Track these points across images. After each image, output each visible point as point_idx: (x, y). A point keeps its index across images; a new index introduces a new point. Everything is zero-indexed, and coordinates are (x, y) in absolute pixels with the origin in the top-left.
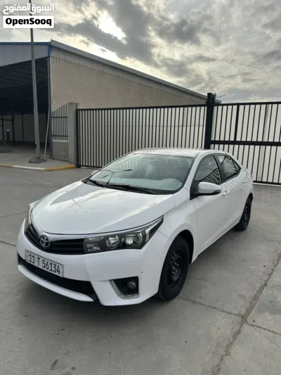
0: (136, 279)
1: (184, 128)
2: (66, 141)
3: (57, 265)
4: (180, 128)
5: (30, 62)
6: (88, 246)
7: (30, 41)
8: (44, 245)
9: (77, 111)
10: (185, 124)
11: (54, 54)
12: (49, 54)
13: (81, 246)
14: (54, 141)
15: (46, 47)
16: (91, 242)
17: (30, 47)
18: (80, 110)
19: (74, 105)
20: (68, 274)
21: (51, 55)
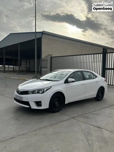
0: (40, 102)
1: (94, 63)
2: (47, 70)
3: (22, 98)
4: (92, 63)
5: (35, 39)
6: (30, 93)
7: (35, 31)
8: (19, 93)
9: (51, 57)
10: (94, 61)
11: (44, 36)
12: (42, 36)
13: (27, 93)
14: (42, 69)
15: (41, 33)
16: (30, 92)
17: (35, 34)
18: (52, 57)
19: (50, 55)
20: (24, 100)
21: (43, 36)
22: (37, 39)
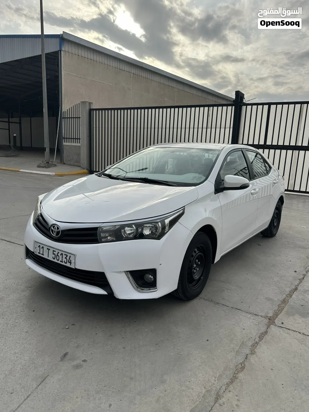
0: (153, 272)
1: (209, 130)
2: (78, 144)
3: (68, 256)
4: (204, 130)
6: (102, 235)
7: (40, 33)
8: (54, 235)
10: (209, 126)
11: (66, 48)
12: (60, 47)
13: (95, 235)
14: (64, 144)
15: (58, 40)
16: (106, 232)
17: (40, 40)
18: (93, 109)
19: (88, 104)
20: (81, 265)
21: (63, 49)
22: (47, 54)
